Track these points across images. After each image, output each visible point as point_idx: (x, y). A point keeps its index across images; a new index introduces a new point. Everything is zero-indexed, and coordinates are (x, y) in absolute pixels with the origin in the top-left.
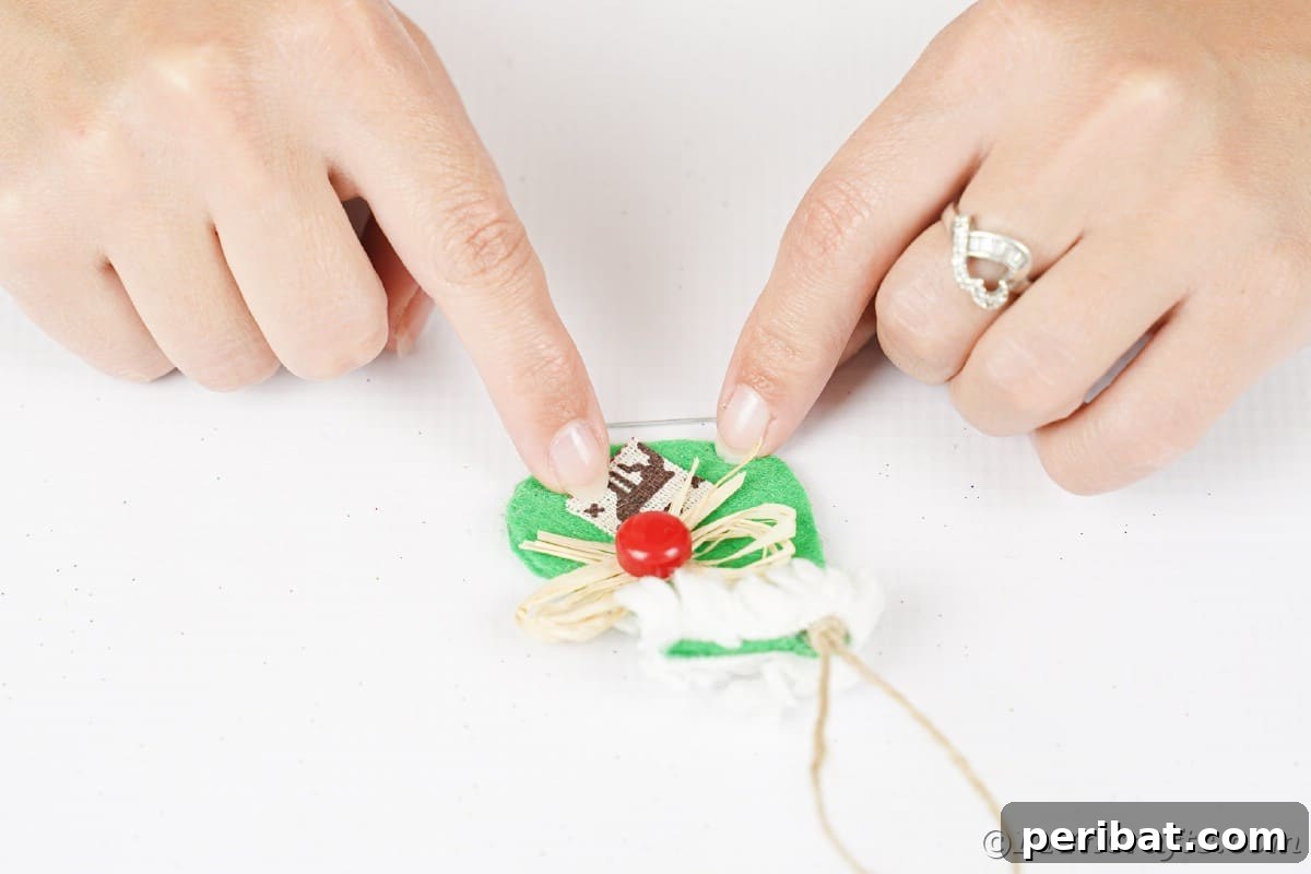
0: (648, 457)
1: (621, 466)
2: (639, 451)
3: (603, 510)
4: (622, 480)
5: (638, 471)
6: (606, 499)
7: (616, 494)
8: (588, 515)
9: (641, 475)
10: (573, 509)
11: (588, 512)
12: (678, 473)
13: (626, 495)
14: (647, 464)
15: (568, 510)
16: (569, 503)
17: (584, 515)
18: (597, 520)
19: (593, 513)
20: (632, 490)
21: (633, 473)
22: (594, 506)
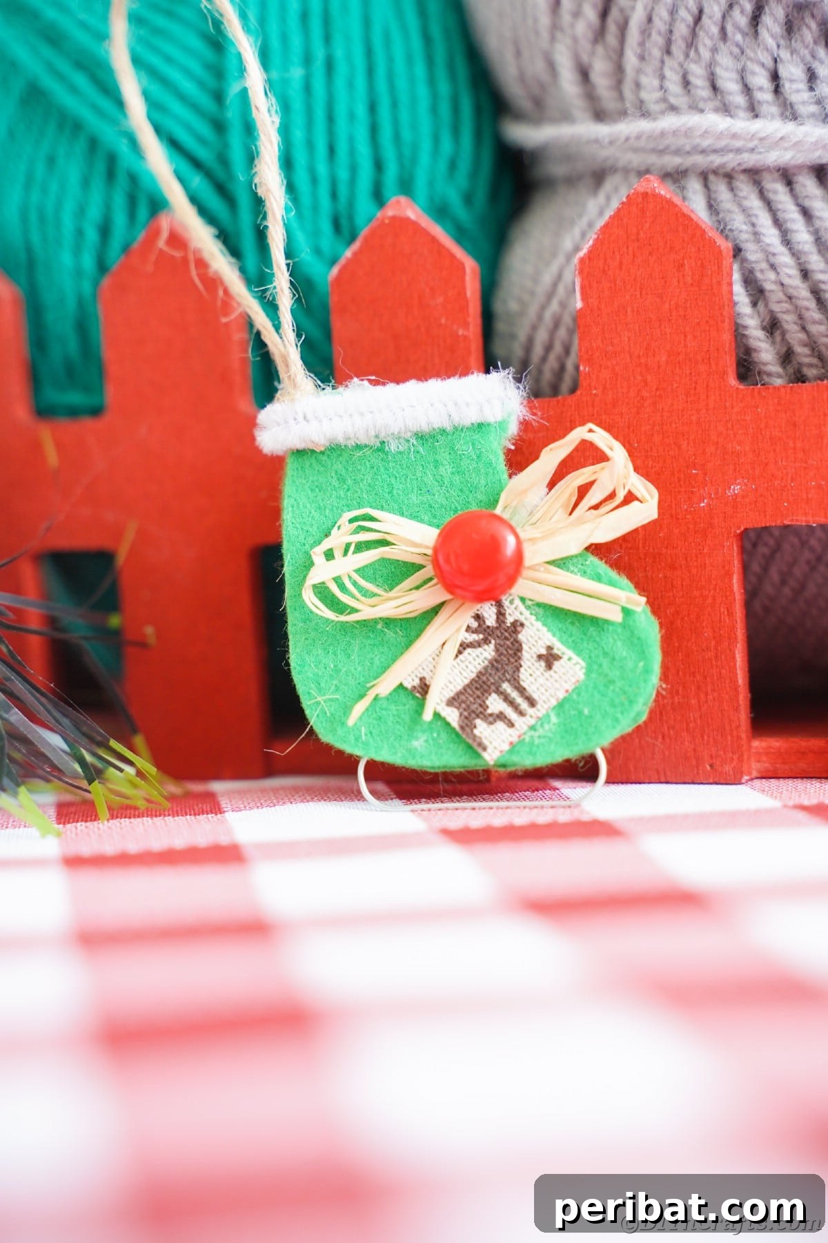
0: (476, 732)
1: (511, 724)
2: (486, 742)
3: (540, 657)
4: (512, 703)
5: (491, 715)
6: (535, 676)
7: (522, 683)
8: (559, 653)
9: (488, 707)
10: (577, 663)
11: (557, 658)
12: (444, 705)
13: (509, 681)
14: (478, 722)
15: (583, 664)
16: (581, 675)
17: (563, 654)
18: (549, 644)
19: (551, 655)
20: (500, 686)
21: (496, 711)
22: (549, 666)
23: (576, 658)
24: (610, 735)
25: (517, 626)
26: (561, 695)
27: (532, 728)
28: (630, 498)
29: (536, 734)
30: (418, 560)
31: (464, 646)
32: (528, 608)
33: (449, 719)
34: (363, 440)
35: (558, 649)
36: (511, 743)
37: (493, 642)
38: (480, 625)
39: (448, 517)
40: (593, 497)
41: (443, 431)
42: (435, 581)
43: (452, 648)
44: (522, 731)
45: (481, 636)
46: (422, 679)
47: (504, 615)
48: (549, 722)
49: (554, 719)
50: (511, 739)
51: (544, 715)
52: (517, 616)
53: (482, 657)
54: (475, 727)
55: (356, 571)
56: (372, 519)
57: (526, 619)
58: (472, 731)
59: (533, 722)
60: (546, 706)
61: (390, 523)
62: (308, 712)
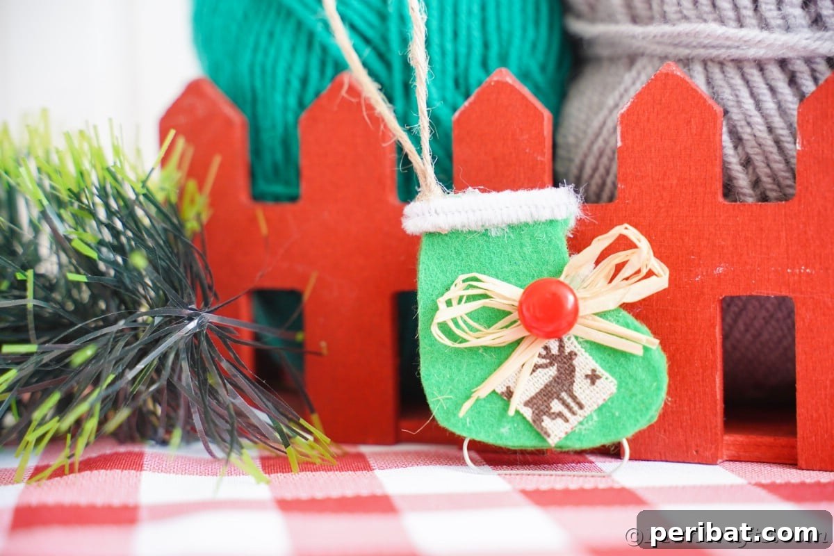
0: (543, 424)
1: (567, 420)
2: (550, 432)
3: (587, 376)
4: (567, 406)
5: (553, 413)
6: (583, 388)
7: (574, 393)
8: (600, 374)
9: (551, 408)
10: (612, 382)
11: (598, 377)
12: (522, 406)
13: (566, 391)
14: (545, 418)
15: (616, 382)
16: (614, 389)
17: (603, 375)
18: (593, 368)
19: (594, 375)
20: (560, 394)
21: (557, 411)
22: (593, 383)
23: (611, 378)
24: (632, 431)
25: (572, 355)
26: (601, 402)
27: (581, 423)
28: (650, 274)
29: (584, 427)
30: (508, 309)
31: (536, 367)
32: (580, 343)
33: (525, 415)
34: (474, 228)
35: (600, 372)
36: (566, 433)
37: (556, 365)
38: (547, 353)
39: (529, 282)
40: (626, 272)
41: (527, 224)
42: (519, 322)
43: (529, 368)
44: (574, 425)
45: (548, 361)
46: (508, 388)
47: (563, 347)
48: (592, 420)
49: (595, 418)
50: (566, 430)
51: (589, 416)
52: (572, 348)
53: (548, 375)
54: (543, 421)
55: (467, 314)
56: (478, 280)
57: (578, 350)
58: (540, 423)
59: (581, 419)
60: (590, 409)
61: (490, 284)
62: (431, 406)
